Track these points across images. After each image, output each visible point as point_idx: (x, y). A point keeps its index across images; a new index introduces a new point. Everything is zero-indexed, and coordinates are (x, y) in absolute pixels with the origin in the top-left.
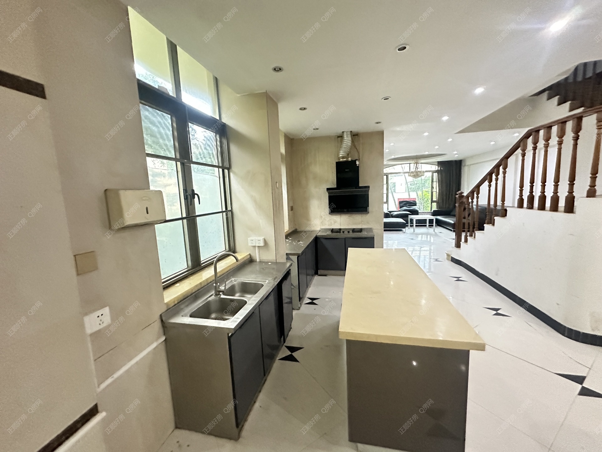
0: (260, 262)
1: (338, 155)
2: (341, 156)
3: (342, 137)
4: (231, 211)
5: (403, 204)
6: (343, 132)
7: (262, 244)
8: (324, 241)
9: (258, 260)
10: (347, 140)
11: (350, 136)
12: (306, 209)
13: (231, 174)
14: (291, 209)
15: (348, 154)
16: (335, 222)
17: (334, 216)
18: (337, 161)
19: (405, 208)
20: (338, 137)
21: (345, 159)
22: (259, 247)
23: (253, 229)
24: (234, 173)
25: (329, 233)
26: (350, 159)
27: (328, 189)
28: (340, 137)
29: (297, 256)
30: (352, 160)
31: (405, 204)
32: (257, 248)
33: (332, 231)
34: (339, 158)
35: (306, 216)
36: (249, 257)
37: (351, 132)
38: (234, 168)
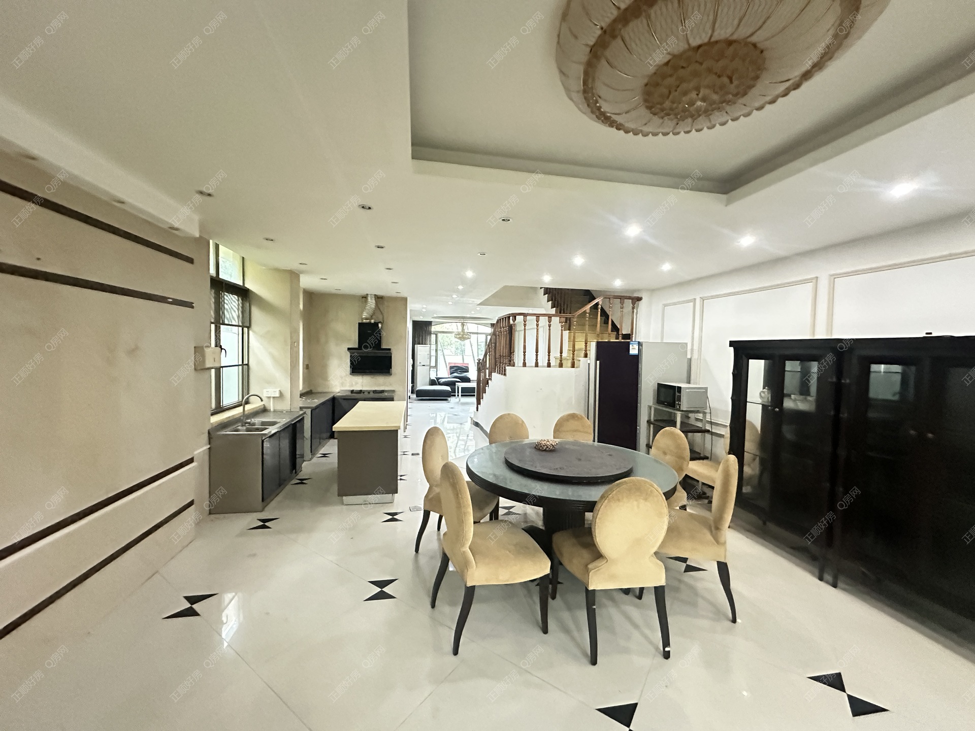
0: (275, 411)
1: (362, 316)
2: (364, 317)
3: (366, 297)
4: (248, 365)
5: (454, 369)
6: (367, 294)
7: (277, 395)
8: (341, 401)
9: (272, 410)
10: (371, 303)
11: (374, 299)
12: (324, 367)
13: (251, 332)
14: (307, 367)
15: (372, 316)
16: (357, 383)
17: (356, 377)
18: (360, 322)
19: (455, 374)
20: (362, 298)
21: (368, 321)
22: (274, 397)
23: (270, 382)
24: (253, 331)
25: (349, 393)
26: (373, 321)
27: (349, 349)
28: (365, 297)
29: (310, 410)
30: (375, 322)
31: (456, 370)
32: (272, 399)
33: (352, 392)
34: (362, 319)
35: (324, 376)
36: (263, 407)
37: (375, 295)
38: (254, 326)
